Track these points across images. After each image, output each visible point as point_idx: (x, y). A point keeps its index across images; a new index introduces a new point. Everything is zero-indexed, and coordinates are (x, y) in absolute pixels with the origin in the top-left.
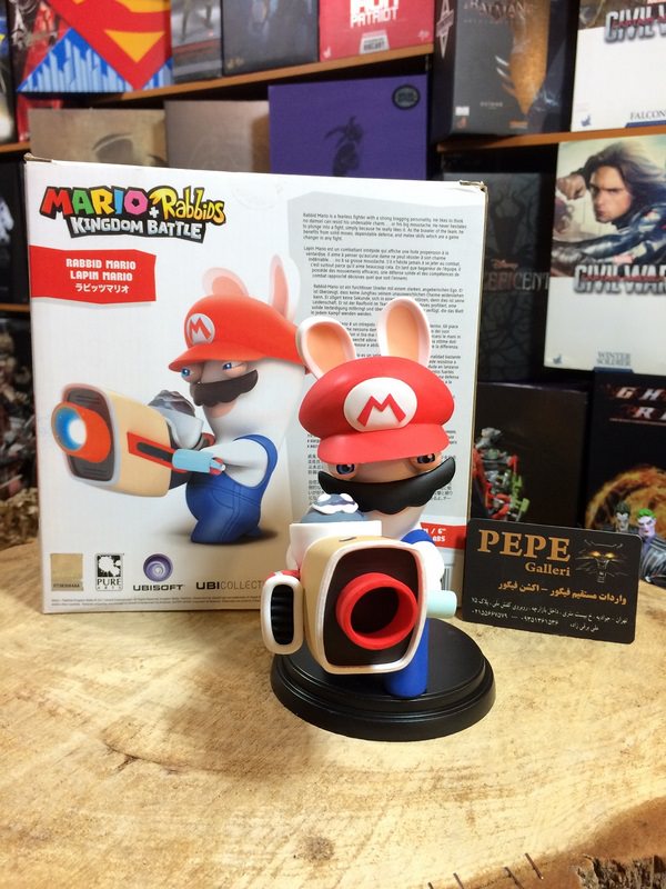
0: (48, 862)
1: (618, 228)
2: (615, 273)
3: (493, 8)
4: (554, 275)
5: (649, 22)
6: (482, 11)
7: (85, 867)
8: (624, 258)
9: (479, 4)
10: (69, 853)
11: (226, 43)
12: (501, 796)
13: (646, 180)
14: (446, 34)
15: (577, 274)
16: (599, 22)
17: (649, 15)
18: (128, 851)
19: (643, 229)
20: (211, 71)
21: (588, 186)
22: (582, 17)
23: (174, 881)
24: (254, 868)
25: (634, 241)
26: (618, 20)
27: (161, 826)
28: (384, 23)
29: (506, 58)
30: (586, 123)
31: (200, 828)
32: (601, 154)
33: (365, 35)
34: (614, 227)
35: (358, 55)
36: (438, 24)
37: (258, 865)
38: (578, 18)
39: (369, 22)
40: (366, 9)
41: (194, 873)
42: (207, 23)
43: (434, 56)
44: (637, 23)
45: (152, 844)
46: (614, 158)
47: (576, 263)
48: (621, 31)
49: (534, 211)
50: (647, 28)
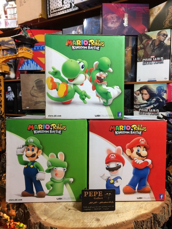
0: (63, 222)
1: (147, 102)
2: (147, 111)
4: (135, 111)
7: (68, 222)
8: (149, 108)
12: (122, 213)
13: (152, 92)
15: (139, 110)
16: (141, 61)
17: (151, 60)
18: (73, 220)
19: (152, 102)
21: (141, 93)
25: (151, 104)
26: (145, 61)
27: (76, 217)
30: (139, 80)
31: (82, 218)
32: (143, 87)
34: (146, 101)
37: (90, 222)
38: (137, 60)
44: (149, 61)
45: (76, 220)
46: (145, 88)
47: (139, 108)
48: (146, 63)
49: (130, 97)
50: (151, 62)
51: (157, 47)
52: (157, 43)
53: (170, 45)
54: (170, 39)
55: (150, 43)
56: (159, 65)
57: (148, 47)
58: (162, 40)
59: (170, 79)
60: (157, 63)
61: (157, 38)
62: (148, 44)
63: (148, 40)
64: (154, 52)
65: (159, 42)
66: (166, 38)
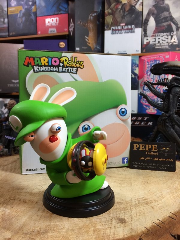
0: (51, 237)
3: (84, 24)
5: (121, 30)
6: (81, 25)
7: (63, 236)
9: (81, 23)
10: (56, 234)
11: (9, 28)
12: (156, 202)
14: (72, 30)
16: (110, 29)
17: (121, 28)
18: (72, 230)
20: (5, 35)
22: (105, 28)
23: (90, 235)
24: (109, 228)
26: (114, 29)
27: (77, 223)
28: (55, 26)
29: (88, 37)
31: (88, 221)
33: (50, 29)
35: (48, 34)
36: (70, 27)
37: (110, 227)
39: (51, 25)
40: (50, 22)
41: (94, 232)
42: (4, 23)
43: (69, 35)
44: (118, 30)
45: (78, 227)
48: (115, 32)
50: (121, 31)
51: (127, 13)
52: (127, 8)
53: (142, 11)
54: (142, 4)
55: (120, 7)
56: (130, 34)
57: (117, 12)
58: (134, 5)
59: (142, 51)
60: (128, 32)
61: (128, 2)
62: (117, 8)
63: (117, 4)
64: (124, 18)
65: (130, 7)
66: (137, 2)
